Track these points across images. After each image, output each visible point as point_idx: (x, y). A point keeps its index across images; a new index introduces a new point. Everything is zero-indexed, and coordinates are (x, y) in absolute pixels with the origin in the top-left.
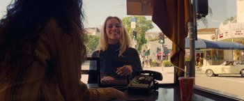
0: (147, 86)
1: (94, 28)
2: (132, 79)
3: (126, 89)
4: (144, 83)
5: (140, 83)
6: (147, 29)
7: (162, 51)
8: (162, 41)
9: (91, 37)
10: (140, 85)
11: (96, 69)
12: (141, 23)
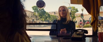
0: (81, 36)
1: (53, 12)
2: (73, 33)
3: (70, 38)
4: (79, 35)
5: (77, 35)
6: (76, 12)
7: (82, 21)
8: (82, 17)
9: (52, 16)
10: (78, 36)
11: (55, 29)
12: (73, 9)
